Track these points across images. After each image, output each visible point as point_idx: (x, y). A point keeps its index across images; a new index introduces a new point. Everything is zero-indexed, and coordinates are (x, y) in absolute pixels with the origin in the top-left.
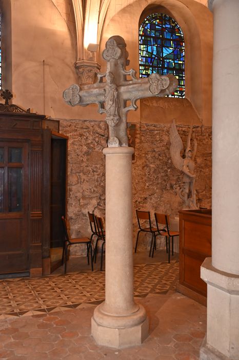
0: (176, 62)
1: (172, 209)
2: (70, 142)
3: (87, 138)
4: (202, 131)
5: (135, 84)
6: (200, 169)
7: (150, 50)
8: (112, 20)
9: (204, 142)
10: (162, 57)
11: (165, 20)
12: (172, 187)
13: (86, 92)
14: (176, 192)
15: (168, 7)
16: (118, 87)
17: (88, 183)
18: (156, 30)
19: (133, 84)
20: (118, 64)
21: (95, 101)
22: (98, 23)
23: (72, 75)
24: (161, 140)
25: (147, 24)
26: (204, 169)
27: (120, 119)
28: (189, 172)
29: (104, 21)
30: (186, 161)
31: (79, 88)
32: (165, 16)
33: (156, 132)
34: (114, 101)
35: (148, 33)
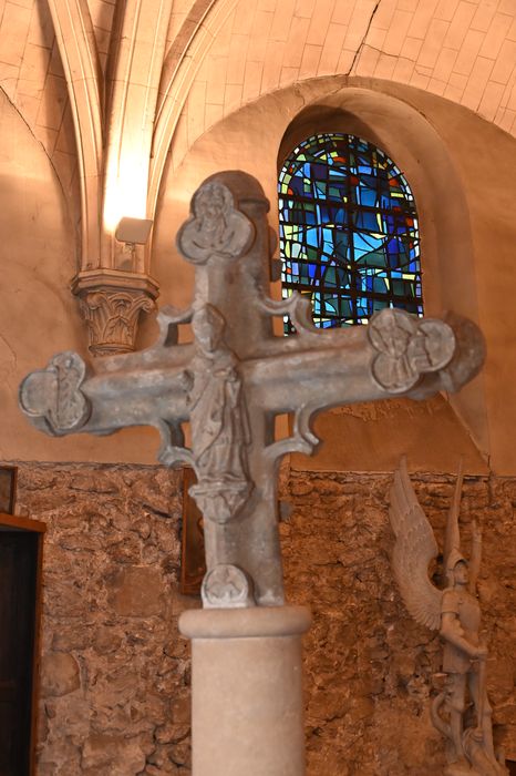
0: (394, 275)
1: (407, 768)
2: (50, 541)
3: (111, 524)
4: (489, 492)
5: (311, 349)
6: (494, 620)
7: (312, 240)
8: (195, 149)
9: (501, 528)
10: (353, 262)
11: (357, 154)
12: (402, 685)
13: (113, 382)
14: (416, 704)
15: (364, 116)
16: (241, 362)
17: (112, 686)
18: (330, 183)
19: (302, 350)
20: (238, 274)
21: (147, 416)
22: (151, 157)
23: (62, 317)
24: (362, 527)
25: (303, 163)
26: (504, 621)
27: (251, 492)
28: (464, 637)
29: (170, 151)
30: (451, 598)
31: (83, 365)
32: (356, 141)
33: (344, 498)
34: (228, 418)
35: (307, 189)
